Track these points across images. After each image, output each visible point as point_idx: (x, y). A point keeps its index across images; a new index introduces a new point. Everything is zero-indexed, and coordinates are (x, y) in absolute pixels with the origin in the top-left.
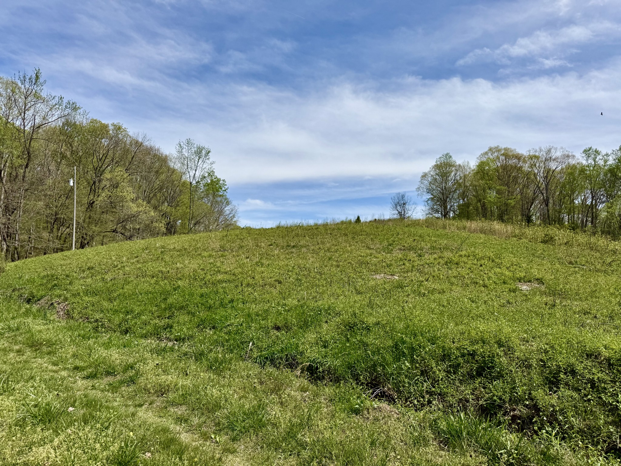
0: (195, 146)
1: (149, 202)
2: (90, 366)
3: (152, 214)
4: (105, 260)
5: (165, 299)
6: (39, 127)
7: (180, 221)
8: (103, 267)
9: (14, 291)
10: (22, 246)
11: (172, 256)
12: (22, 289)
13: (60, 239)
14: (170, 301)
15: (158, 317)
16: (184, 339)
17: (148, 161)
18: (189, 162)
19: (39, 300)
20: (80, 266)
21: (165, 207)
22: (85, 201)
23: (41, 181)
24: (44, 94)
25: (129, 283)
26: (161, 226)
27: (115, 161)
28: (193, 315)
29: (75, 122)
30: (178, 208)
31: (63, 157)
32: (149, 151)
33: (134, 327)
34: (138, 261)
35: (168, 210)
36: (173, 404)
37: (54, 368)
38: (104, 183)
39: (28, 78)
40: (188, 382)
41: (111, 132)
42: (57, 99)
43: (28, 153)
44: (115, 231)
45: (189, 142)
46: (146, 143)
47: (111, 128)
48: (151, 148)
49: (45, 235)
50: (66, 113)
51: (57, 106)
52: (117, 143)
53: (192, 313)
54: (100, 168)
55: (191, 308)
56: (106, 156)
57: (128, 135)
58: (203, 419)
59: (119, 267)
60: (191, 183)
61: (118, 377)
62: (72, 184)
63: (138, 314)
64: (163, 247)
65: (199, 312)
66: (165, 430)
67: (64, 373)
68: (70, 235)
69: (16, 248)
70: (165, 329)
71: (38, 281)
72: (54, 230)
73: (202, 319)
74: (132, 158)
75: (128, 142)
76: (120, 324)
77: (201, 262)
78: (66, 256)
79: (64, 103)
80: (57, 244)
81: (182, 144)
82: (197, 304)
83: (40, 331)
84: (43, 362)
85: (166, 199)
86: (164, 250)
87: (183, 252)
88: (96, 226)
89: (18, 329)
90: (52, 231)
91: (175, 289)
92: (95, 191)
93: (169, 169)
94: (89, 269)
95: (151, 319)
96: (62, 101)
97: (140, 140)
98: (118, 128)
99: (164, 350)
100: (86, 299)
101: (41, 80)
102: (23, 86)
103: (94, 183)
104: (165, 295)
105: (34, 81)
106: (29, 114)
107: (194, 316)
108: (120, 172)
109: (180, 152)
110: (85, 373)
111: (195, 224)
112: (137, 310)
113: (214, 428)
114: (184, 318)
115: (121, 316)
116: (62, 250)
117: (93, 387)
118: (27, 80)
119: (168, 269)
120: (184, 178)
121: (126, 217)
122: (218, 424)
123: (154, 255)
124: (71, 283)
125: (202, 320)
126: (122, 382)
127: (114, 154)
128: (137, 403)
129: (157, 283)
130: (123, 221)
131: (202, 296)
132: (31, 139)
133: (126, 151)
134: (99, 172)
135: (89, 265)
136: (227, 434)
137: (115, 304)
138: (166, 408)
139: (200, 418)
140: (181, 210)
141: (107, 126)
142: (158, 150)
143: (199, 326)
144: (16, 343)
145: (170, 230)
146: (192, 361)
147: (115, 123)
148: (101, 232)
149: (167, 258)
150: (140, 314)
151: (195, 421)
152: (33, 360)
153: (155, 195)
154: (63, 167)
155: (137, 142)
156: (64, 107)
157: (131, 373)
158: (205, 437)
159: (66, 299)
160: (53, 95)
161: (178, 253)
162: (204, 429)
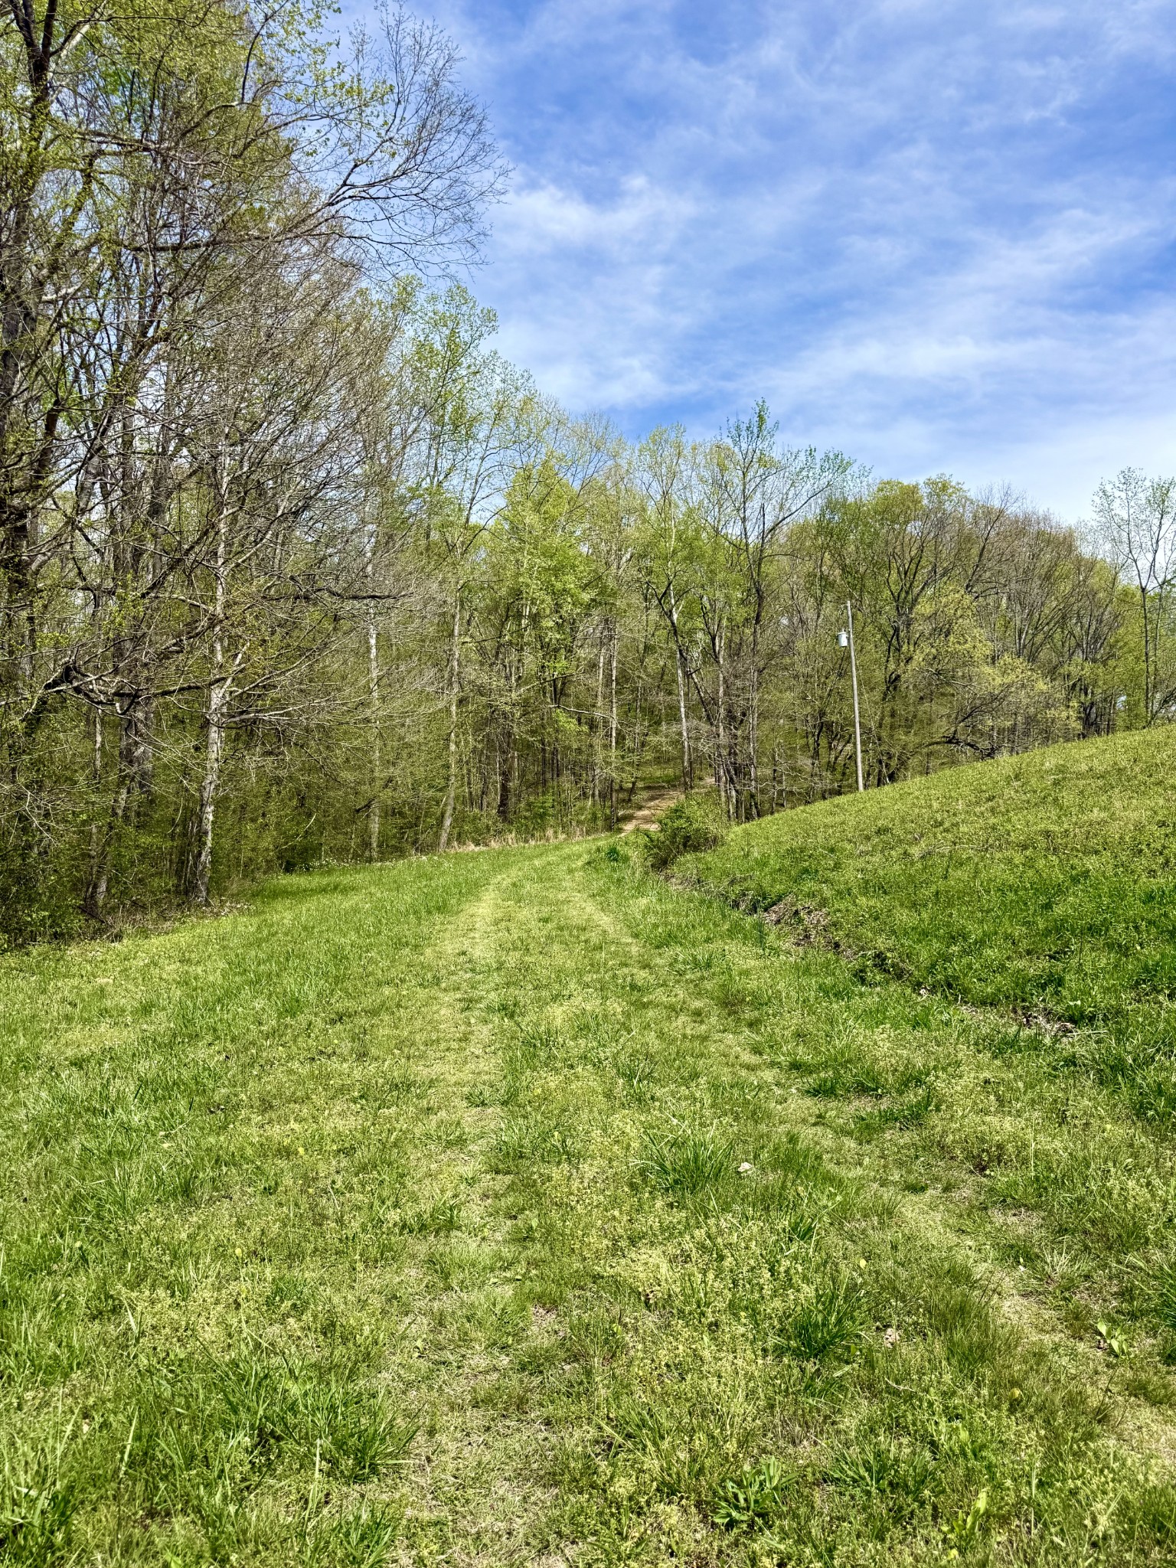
0: (1148, 483)
1: (1032, 658)
2: (825, 1066)
3: (1042, 686)
4: (917, 811)
5: (1048, 906)
6: (773, 529)
7: (1123, 698)
8: (910, 826)
9: (732, 882)
10: (762, 791)
11: (1082, 792)
12: (745, 879)
13: (834, 769)
14: (1058, 910)
15: (1029, 952)
16: (1092, 1018)
17: (1025, 553)
18: (1133, 534)
19: (774, 904)
20: (862, 826)
21: (1078, 667)
22: (879, 675)
23: (788, 647)
24: (776, 454)
25: (961, 864)
26: (1068, 716)
27: (939, 570)
28: (1124, 951)
29: (845, 500)
30: (1112, 663)
31: (827, 584)
32: (1020, 528)
33: (966, 975)
34: (993, 810)
35: (1087, 672)
36: (1007, 1201)
37: (754, 1059)
38: (918, 627)
39: (744, 427)
40: (1057, 1145)
41: (925, 502)
42: (802, 457)
43: (758, 591)
44: (952, 740)
45: (1127, 479)
46: (1013, 510)
47: (924, 491)
48: (1027, 520)
49: (805, 762)
50: (824, 482)
51: (804, 473)
52: (941, 525)
53: (1120, 946)
54: (907, 593)
55: (1119, 932)
56: (917, 560)
57: (967, 499)
58: (1084, 1265)
59: (947, 825)
60: (1143, 590)
61: (885, 1104)
62: (844, 642)
63: (976, 942)
64: (1061, 769)
65: (1141, 945)
66: (960, 1276)
67: (768, 1075)
68: (852, 758)
69: (752, 796)
70: (1043, 987)
71: (774, 863)
72: (822, 751)
73: (1146, 965)
74: (981, 555)
75: (969, 516)
76: (933, 966)
77: (1161, 802)
78: (838, 806)
79: (818, 461)
80: (828, 781)
81: (1108, 488)
82: (1134, 922)
83: (746, 973)
84: (736, 1043)
85: (1078, 645)
86: (1062, 776)
87: (1115, 778)
88: (907, 733)
89: (708, 965)
90: (816, 755)
91: (1075, 880)
92: (898, 650)
93: (1079, 560)
94: (879, 832)
95: (1008, 958)
96: (813, 458)
97: (996, 504)
98: (941, 488)
99: (1012, 1043)
100: (862, 901)
101: (769, 423)
102: (736, 449)
103: (896, 630)
104: (1049, 894)
105: (755, 431)
106: (754, 505)
107: (1126, 956)
108: (952, 595)
109: (1106, 510)
110: (811, 1081)
111: (1166, 702)
112: (975, 932)
113: (1115, 1303)
114: (1094, 958)
115: (936, 945)
116: (839, 793)
117: (820, 1120)
118: (744, 433)
119: (1066, 826)
120: (1123, 580)
121: (978, 702)
122: (1127, 1294)
123: (1035, 792)
124: (837, 866)
125: (1146, 969)
126: (889, 1117)
127: (937, 554)
128: (911, 1179)
129: (1029, 863)
130: (969, 715)
131: (1150, 897)
132: (761, 559)
133: (965, 540)
134: (904, 602)
135: (880, 823)
136: (1153, 1332)
137: (924, 915)
138: (986, 1208)
139: (1074, 1260)
140: (1120, 669)
141: (914, 490)
142: (1046, 518)
143: (1137, 983)
144: (699, 995)
145: (1094, 722)
146: (1088, 1082)
147: (934, 477)
148: (920, 745)
149: (1068, 797)
150: (981, 942)
151: (1060, 1263)
152: (717, 1036)
153: (1049, 637)
154: (828, 609)
155: (988, 512)
156: (818, 471)
157: (912, 1097)
158: (1078, 1324)
159: (824, 903)
160: (795, 450)
161: (1100, 782)
162: (1080, 1298)
